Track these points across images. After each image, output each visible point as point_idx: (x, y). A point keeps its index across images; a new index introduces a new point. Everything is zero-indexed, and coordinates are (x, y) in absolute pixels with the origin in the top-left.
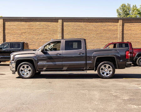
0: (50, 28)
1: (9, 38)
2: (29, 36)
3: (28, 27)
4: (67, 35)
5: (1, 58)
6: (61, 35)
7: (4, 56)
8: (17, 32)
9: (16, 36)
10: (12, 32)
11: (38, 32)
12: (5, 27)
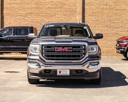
0: (66, 7)
1: (8, 21)
2: (37, 18)
3: (35, 5)
4: (90, 17)
5: (2, 48)
6: (81, 17)
7: (5, 47)
8: (20, 12)
9: (18, 17)
10: (13, 12)
11: (49, 12)
12: (3, 6)
